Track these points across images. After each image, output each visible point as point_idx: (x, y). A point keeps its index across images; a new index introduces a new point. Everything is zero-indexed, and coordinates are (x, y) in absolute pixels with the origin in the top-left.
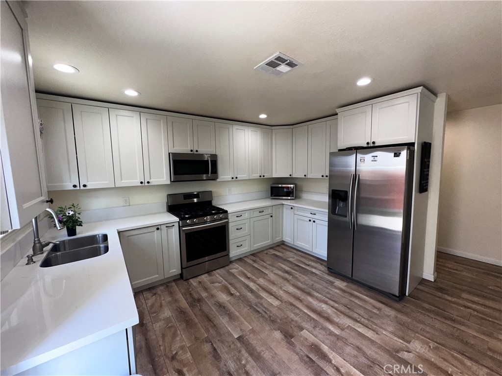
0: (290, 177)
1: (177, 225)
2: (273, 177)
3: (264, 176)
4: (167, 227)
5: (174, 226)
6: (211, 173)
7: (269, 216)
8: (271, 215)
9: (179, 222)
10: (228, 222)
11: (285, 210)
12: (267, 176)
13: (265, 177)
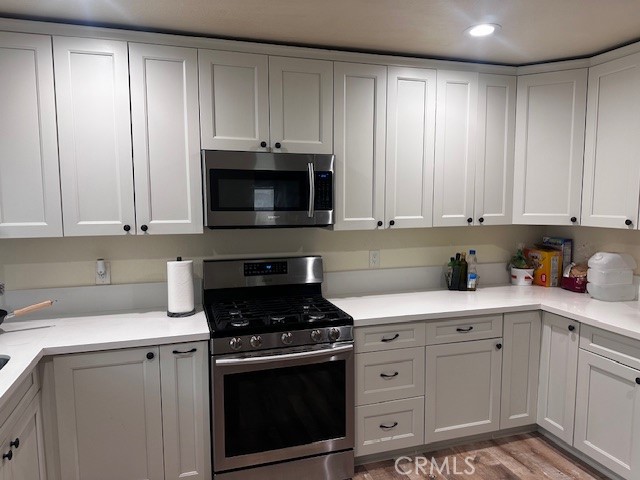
0: (571, 224)
1: (203, 349)
2: (516, 221)
3: (481, 220)
4: (175, 352)
5: (194, 350)
6: (316, 208)
7: (491, 344)
8: (500, 341)
9: (209, 341)
10: (351, 353)
11: (547, 329)
12: (492, 217)
13: (484, 223)
